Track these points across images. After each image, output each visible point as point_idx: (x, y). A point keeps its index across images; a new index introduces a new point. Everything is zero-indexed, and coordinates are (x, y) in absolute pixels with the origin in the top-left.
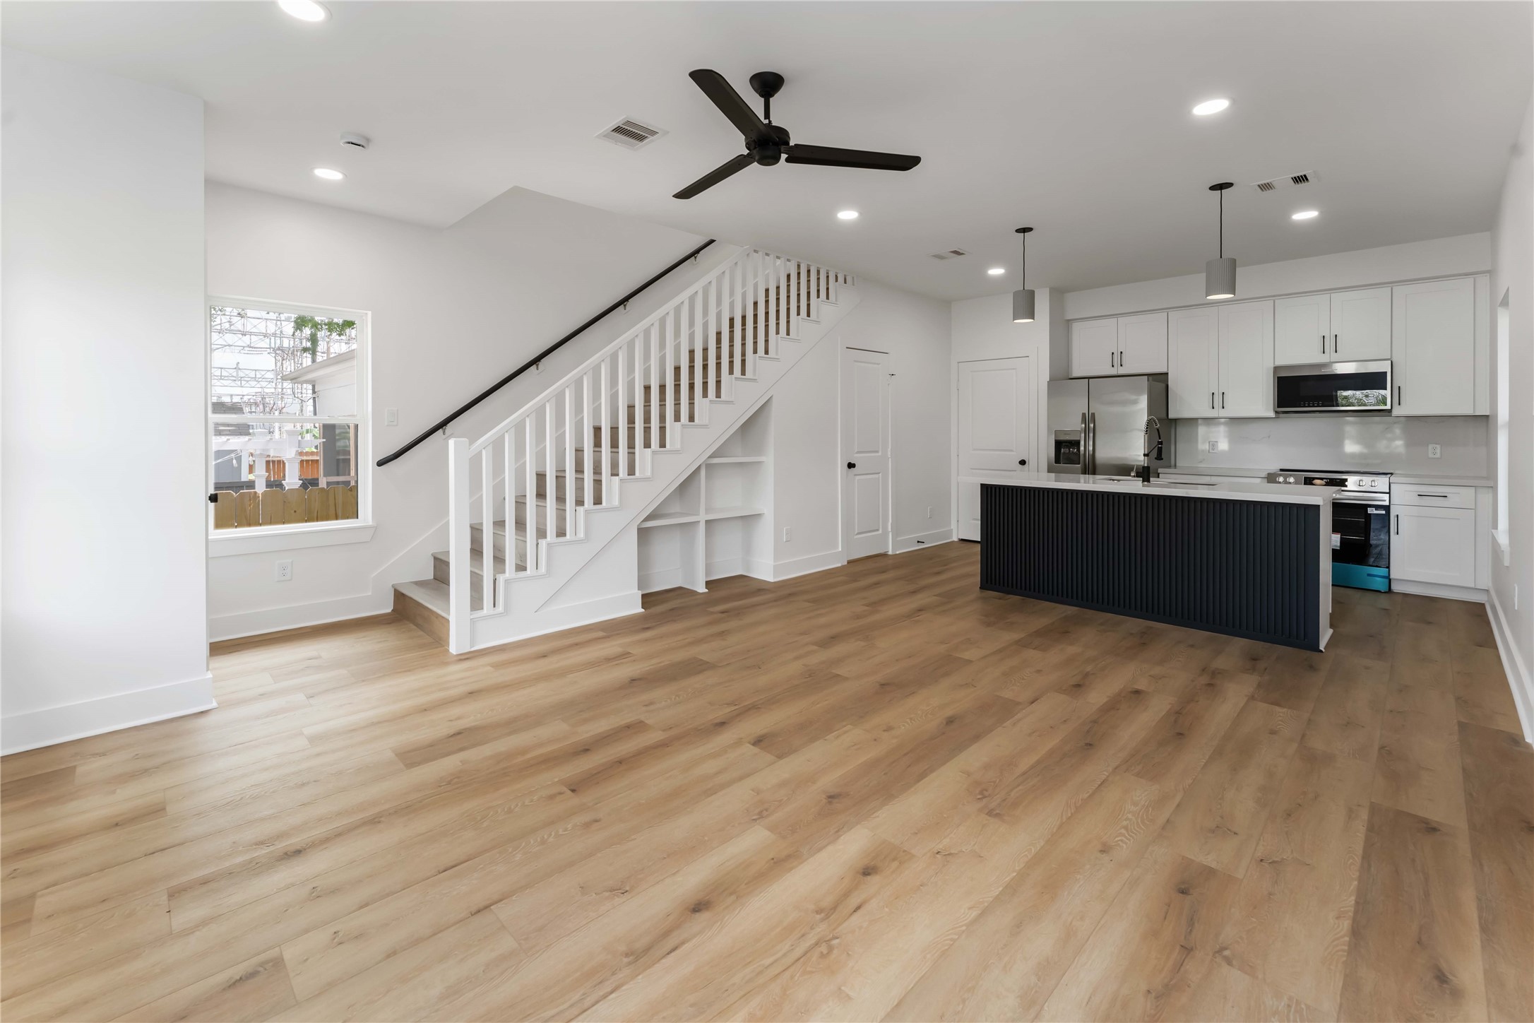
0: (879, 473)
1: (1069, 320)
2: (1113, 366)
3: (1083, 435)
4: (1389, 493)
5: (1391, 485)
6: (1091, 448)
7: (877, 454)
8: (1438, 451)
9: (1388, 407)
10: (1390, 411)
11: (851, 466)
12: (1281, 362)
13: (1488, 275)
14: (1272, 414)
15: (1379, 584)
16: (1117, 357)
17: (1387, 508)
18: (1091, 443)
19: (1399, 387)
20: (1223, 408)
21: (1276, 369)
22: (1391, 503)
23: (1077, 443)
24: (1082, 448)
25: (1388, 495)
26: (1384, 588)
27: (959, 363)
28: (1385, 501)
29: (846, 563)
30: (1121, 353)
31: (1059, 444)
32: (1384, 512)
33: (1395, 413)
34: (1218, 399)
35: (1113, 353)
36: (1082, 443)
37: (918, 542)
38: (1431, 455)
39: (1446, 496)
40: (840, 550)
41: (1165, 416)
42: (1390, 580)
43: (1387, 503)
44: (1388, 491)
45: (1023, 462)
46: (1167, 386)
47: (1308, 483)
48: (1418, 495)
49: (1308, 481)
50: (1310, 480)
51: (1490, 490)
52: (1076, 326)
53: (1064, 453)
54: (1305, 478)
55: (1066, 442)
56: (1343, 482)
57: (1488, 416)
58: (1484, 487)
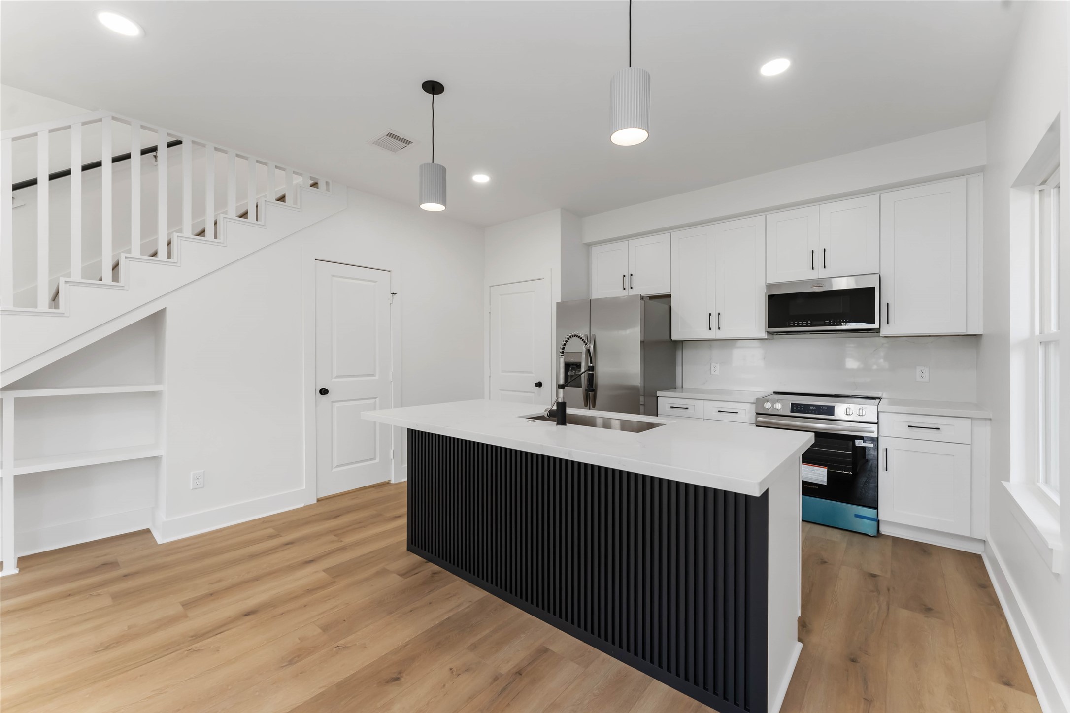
0: (376, 398)
1: (589, 245)
2: (623, 290)
3: (584, 356)
4: (877, 423)
5: (880, 413)
7: (374, 378)
8: (926, 374)
9: (876, 326)
10: (878, 331)
11: (324, 392)
12: (772, 280)
13: (981, 174)
14: (764, 335)
15: (867, 527)
16: (628, 280)
17: (876, 441)
19: (888, 304)
20: (719, 329)
21: (769, 286)
22: (880, 434)
25: (877, 425)
26: (872, 532)
27: (490, 286)
28: (873, 432)
29: (316, 502)
30: (632, 275)
31: (568, 367)
32: (872, 445)
33: (884, 332)
34: (714, 319)
35: (624, 276)
36: (583, 365)
38: (919, 379)
39: (939, 429)
40: (305, 488)
41: (668, 338)
42: (879, 521)
43: (875, 435)
44: (876, 421)
45: (539, 384)
46: (671, 307)
47: (795, 411)
48: (909, 426)
49: (795, 408)
50: (797, 407)
51: (988, 422)
52: (595, 250)
53: (572, 376)
54: (791, 404)
55: (573, 364)
56: (830, 410)
57: (981, 335)
58: (986, 419)
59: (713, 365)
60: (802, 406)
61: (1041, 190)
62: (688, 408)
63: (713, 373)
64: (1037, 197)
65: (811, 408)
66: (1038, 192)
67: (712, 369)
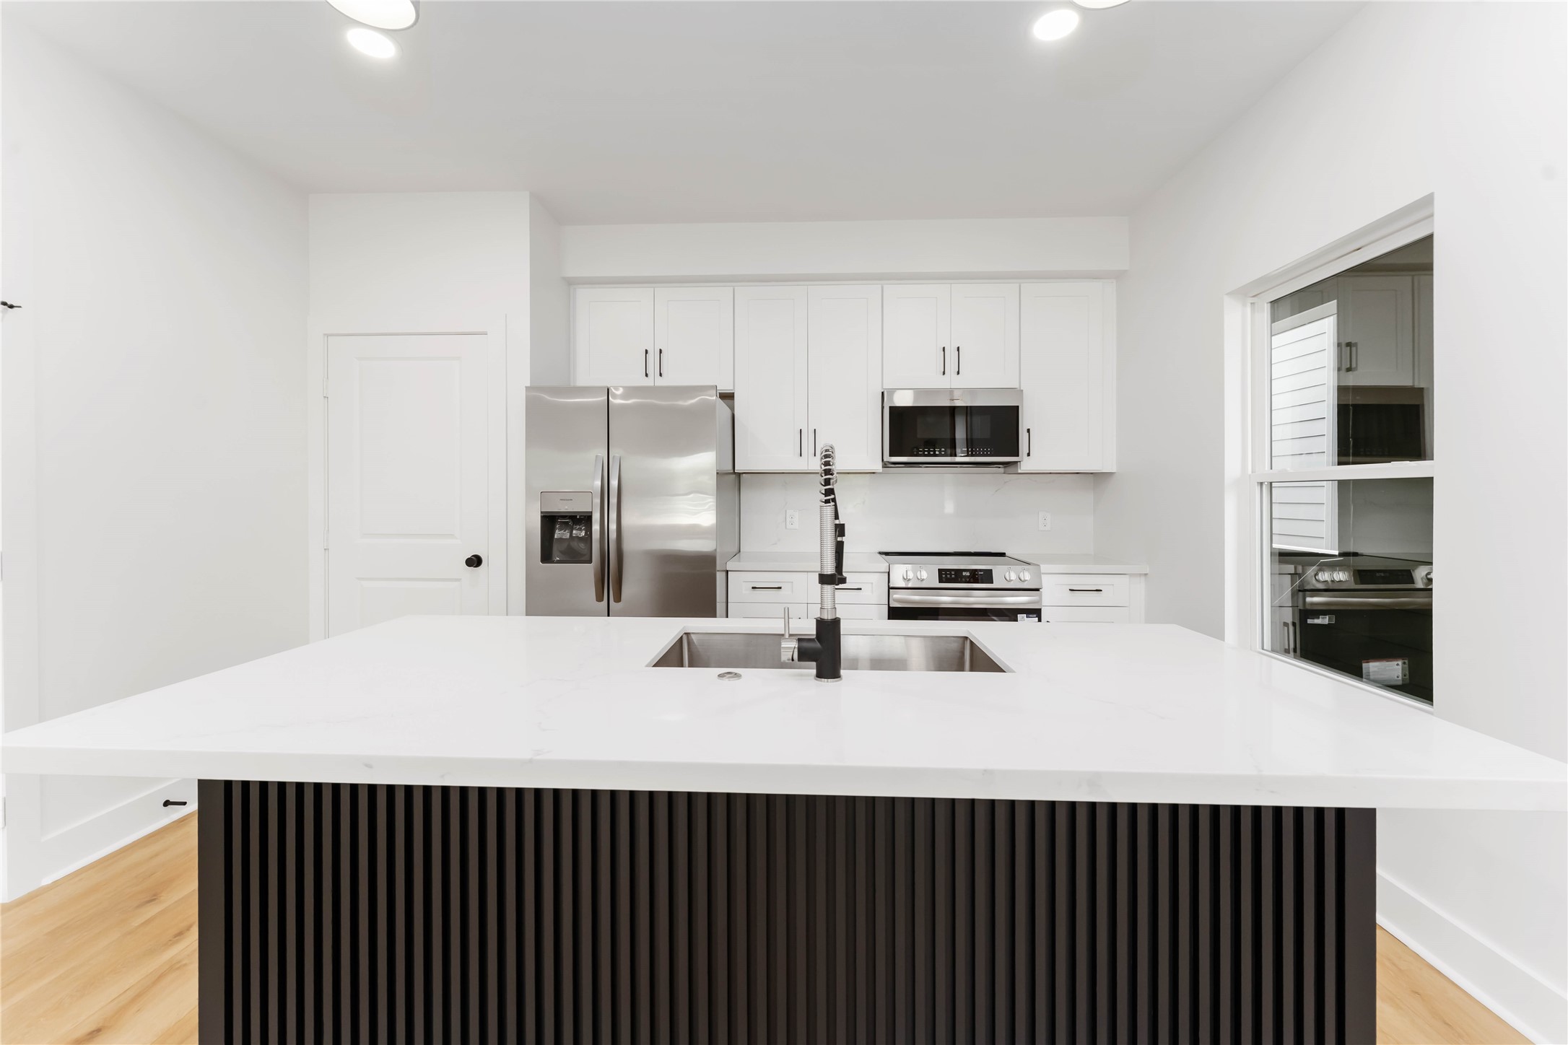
1: (571, 283)
2: (647, 375)
3: (597, 501)
4: (1040, 590)
5: (1042, 577)
6: (613, 527)
8: (1048, 521)
9: (1019, 458)
10: (1018, 464)
13: (1115, 281)
14: (878, 467)
16: (654, 360)
17: (1039, 613)
18: (613, 516)
19: (1029, 430)
20: (814, 455)
21: (887, 395)
22: (1042, 604)
23: (586, 519)
24: (596, 527)
27: (328, 335)
30: (661, 351)
31: (550, 521)
33: (1024, 467)
34: (808, 439)
35: (646, 352)
36: (596, 517)
37: (167, 803)
38: (1041, 528)
39: (1100, 591)
41: (730, 467)
43: (1038, 605)
45: (475, 561)
46: (735, 413)
47: (944, 579)
48: (1070, 590)
49: (945, 576)
50: (946, 574)
51: (1143, 578)
52: (584, 295)
53: (561, 540)
54: (939, 569)
55: (564, 517)
56: (987, 576)
57: (1111, 474)
58: (1140, 575)
59: (789, 513)
60: (953, 573)
61: (1254, 303)
62: (780, 588)
63: (789, 526)
64: (1249, 309)
65: (964, 574)
66: (1250, 305)
67: (788, 520)
